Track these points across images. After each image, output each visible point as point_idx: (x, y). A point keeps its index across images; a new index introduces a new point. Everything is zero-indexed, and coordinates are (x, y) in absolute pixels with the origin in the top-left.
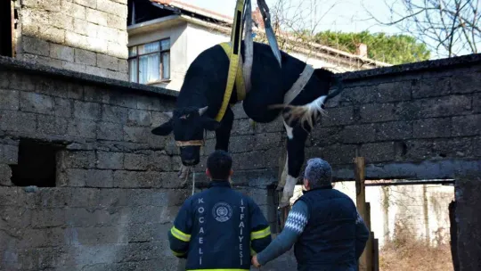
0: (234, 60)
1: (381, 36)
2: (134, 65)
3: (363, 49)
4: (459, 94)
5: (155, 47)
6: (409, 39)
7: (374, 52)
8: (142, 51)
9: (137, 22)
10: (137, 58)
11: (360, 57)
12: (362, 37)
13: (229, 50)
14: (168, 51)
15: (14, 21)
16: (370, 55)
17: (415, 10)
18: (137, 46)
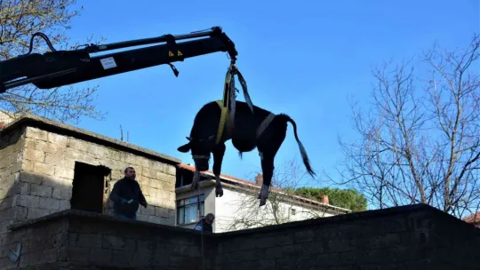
0: (224, 110)
1: (337, 190)
2: (181, 211)
3: (326, 198)
4: (392, 233)
5: (195, 200)
6: (354, 192)
7: (333, 200)
8: (187, 202)
9: (184, 185)
10: (184, 207)
11: (325, 204)
12: (325, 191)
13: (221, 104)
14: (203, 202)
15: (105, 189)
16: (331, 203)
17: (357, 176)
18: (184, 199)
